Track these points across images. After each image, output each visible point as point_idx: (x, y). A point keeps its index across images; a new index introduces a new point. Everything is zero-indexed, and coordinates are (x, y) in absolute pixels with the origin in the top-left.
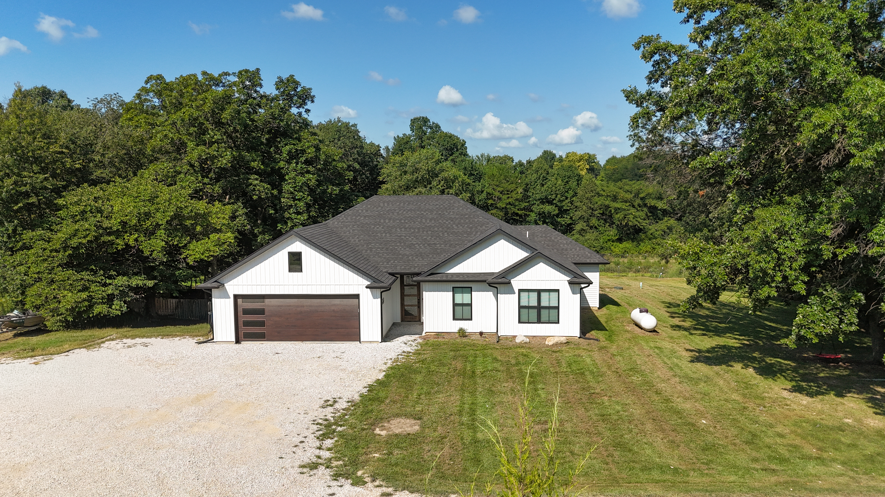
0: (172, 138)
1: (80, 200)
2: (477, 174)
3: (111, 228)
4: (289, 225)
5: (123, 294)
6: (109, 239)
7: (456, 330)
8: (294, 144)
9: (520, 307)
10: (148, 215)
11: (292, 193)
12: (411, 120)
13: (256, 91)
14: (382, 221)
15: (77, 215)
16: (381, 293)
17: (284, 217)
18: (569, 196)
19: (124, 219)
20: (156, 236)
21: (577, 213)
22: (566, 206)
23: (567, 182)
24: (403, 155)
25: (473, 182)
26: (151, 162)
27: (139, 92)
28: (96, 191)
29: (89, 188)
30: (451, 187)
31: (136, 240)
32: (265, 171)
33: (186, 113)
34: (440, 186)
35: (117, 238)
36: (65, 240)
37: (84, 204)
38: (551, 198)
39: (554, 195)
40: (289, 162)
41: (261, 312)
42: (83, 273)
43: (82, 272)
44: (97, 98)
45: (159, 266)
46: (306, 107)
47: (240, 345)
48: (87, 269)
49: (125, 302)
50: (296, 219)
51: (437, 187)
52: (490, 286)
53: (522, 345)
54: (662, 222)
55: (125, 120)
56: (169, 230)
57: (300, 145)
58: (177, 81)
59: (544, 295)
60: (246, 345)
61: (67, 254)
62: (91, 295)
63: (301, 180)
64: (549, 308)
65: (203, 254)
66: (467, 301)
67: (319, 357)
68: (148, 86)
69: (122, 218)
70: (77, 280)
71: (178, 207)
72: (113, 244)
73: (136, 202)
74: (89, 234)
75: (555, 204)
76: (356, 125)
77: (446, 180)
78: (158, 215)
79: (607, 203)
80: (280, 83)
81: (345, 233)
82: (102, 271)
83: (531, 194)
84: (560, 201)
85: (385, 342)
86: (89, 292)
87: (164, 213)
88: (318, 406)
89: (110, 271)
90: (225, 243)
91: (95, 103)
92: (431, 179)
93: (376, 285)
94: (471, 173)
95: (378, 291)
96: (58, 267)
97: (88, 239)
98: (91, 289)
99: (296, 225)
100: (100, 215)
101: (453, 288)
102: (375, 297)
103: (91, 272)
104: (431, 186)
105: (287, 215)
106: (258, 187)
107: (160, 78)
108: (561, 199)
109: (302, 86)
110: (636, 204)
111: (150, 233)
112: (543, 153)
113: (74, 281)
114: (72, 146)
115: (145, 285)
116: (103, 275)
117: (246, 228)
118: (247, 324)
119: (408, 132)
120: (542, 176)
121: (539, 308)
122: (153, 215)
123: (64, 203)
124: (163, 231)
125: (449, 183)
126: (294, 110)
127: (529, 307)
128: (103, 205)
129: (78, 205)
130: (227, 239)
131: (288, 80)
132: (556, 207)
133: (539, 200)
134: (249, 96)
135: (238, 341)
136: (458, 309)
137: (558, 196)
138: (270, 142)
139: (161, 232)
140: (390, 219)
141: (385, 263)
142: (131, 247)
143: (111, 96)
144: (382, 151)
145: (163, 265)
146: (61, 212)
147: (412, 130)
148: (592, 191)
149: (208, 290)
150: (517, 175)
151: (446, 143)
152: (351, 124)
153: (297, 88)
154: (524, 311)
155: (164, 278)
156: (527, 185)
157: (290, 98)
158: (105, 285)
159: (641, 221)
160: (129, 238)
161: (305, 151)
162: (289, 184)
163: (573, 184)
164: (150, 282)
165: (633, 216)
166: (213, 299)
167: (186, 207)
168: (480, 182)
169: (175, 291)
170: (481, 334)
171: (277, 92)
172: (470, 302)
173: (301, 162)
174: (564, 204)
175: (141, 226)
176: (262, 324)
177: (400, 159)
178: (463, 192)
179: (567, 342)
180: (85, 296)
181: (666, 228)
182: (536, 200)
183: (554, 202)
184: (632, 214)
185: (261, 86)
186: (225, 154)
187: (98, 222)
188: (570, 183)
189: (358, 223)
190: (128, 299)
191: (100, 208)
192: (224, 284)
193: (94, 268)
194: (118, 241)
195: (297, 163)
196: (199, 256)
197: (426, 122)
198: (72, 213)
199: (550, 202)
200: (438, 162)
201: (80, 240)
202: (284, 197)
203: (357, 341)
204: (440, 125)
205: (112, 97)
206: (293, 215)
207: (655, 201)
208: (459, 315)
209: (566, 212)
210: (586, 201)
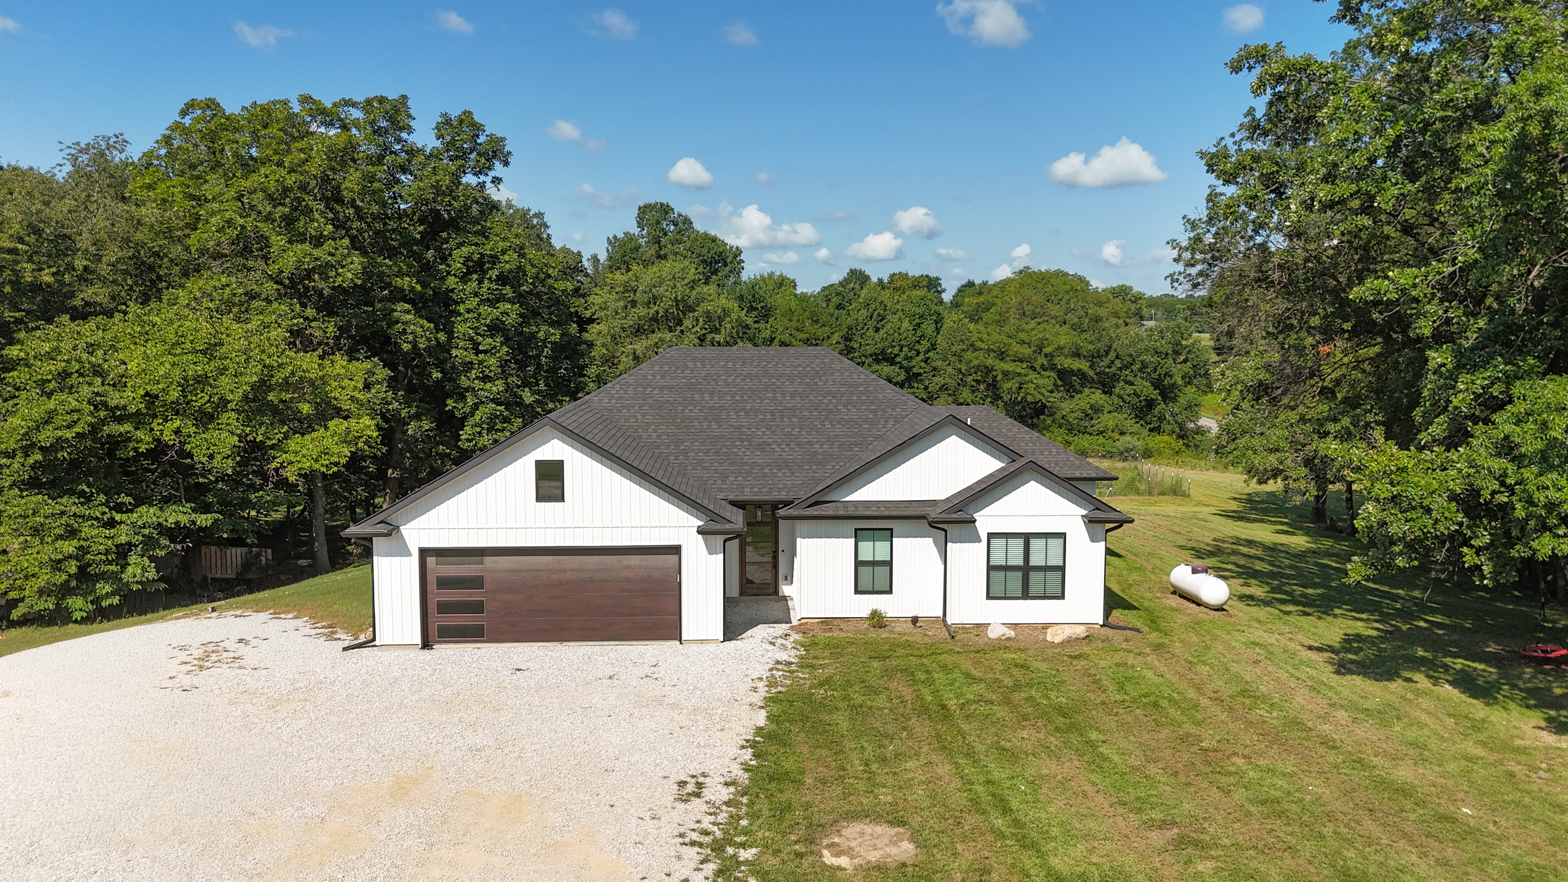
0: (243, 227)
1: (57, 350)
2: (762, 307)
3: (124, 408)
4: (470, 400)
5: (149, 543)
6: (122, 429)
7: (865, 613)
8: (477, 244)
9: (990, 568)
10: (202, 380)
11: (471, 339)
12: (640, 208)
13: (399, 140)
14: (697, 397)
15: (50, 381)
16: (725, 541)
17: (459, 387)
18: (922, 349)
19: (154, 389)
20: (218, 424)
21: (936, 379)
22: (918, 367)
23: (918, 325)
24: (628, 270)
25: (755, 322)
26: (186, 274)
27: (168, 132)
28: (89, 330)
29: (73, 325)
30: (717, 330)
31: (177, 432)
32: (421, 295)
33: (271, 177)
34: (697, 329)
35: (137, 429)
36: (27, 433)
37: (66, 358)
38: (891, 353)
39: (898, 348)
40: (464, 279)
41: (476, 582)
42: (64, 500)
43: (62, 497)
44: (78, 143)
45: (217, 481)
46: (492, 174)
47: (431, 651)
48: (71, 493)
49: (152, 559)
50: (481, 389)
51: (694, 330)
52: (932, 526)
53: (1002, 645)
54: (1079, 396)
55: (141, 187)
56: (243, 411)
57: (488, 247)
58: (245, 113)
59: (1035, 544)
60: (445, 651)
61: (31, 461)
62: (82, 546)
63: (489, 313)
64: (1046, 569)
65: (316, 461)
66: (882, 556)
67: (610, 678)
68: (187, 121)
69: (149, 388)
70: (53, 514)
71: (264, 366)
72: (129, 440)
73: (175, 355)
74: (79, 419)
75: (899, 363)
76: (542, 214)
77: (708, 315)
78: (224, 380)
79: (989, 362)
80: (445, 125)
81: (627, 420)
82: (102, 495)
83: (856, 346)
84: (907, 358)
85: (731, 640)
86: (79, 540)
87: (235, 376)
88: (672, 798)
89: (119, 495)
90: (361, 437)
91: (73, 152)
92: (682, 316)
93: (718, 527)
94: (751, 306)
95: (720, 539)
96: (11, 487)
97: (78, 429)
98: (83, 534)
99: (482, 403)
100: (100, 380)
101: (856, 530)
102: (711, 552)
103: (79, 498)
104: (683, 328)
105: (464, 382)
106: (412, 327)
107: (211, 105)
108: (909, 355)
109: (487, 133)
110: (1037, 365)
111: (205, 419)
112: (848, 274)
113: (46, 517)
114: (32, 239)
115: (194, 522)
116: (105, 504)
117: (390, 407)
118: (444, 608)
119: (635, 230)
120: (876, 314)
121: (1026, 569)
122: (212, 381)
123: (22, 354)
124: (234, 415)
125: (713, 323)
126: (470, 179)
127: (1006, 568)
128: (106, 361)
129: (53, 359)
130: (363, 431)
131: (461, 122)
132: (900, 368)
133: (871, 355)
134: (386, 149)
135: (426, 644)
136: (865, 571)
137: (904, 349)
138: (428, 239)
139: (229, 417)
140: (712, 394)
141: (719, 482)
142: (167, 446)
143: (109, 138)
144: (586, 263)
145: (223, 480)
146: (15, 373)
147: (640, 225)
148: (962, 341)
149: (365, 539)
150: (831, 311)
151: (705, 251)
152: (531, 213)
153: (478, 136)
154: (998, 576)
155: (227, 507)
156: (850, 328)
157: (463, 155)
158: (112, 523)
159: (1047, 394)
160: (161, 427)
161: (498, 258)
162: (465, 321)
163: (928, 328)
164: (204, 516)
165: (1034, 386)
166: (375, 558)
167: (280, 365)
168: (767, 322)
169: (250, 534)
170: (915, 620)
171: (438, 144)
172: (889, 559)
173: (490, 279)
174: (913, 363)
175: (188, 403)
176: (478, 607)
177: (625, 278)
178: (739, 341)
179: (1088, 636)
180: (71, 549)
181: (1088, 406)
182: (865, 356)
183: (898, 359)
184: (1032, 383)
185: (410, 130)
186: (349, 260)
187: (97, 394)
188: (923, 326)
189: (650, 401)
190: (161, 553)
191: (99, 365)
192: (398, 527)
193: (87, 490)
194: (140, 434)
195: (480, 282)
196: (308, 464)
197: (667, 213)
198: (39, 377)
199: (891, 361)
200: (693, 284)
201: (60, 433)
202: (457, 348)
203: (675, 639)
204: (692, 220)
205: (111, 142)
206: (476, 382)
207: (1069, 361)
208: (865, 584)
209: (916, 378)
210: (953, 359)
